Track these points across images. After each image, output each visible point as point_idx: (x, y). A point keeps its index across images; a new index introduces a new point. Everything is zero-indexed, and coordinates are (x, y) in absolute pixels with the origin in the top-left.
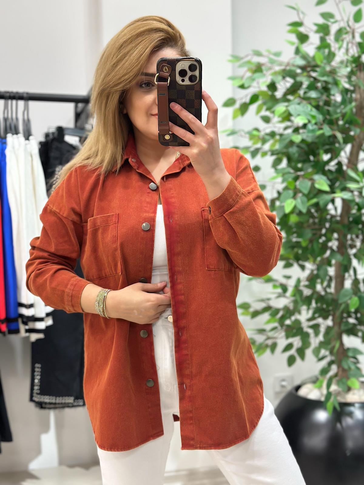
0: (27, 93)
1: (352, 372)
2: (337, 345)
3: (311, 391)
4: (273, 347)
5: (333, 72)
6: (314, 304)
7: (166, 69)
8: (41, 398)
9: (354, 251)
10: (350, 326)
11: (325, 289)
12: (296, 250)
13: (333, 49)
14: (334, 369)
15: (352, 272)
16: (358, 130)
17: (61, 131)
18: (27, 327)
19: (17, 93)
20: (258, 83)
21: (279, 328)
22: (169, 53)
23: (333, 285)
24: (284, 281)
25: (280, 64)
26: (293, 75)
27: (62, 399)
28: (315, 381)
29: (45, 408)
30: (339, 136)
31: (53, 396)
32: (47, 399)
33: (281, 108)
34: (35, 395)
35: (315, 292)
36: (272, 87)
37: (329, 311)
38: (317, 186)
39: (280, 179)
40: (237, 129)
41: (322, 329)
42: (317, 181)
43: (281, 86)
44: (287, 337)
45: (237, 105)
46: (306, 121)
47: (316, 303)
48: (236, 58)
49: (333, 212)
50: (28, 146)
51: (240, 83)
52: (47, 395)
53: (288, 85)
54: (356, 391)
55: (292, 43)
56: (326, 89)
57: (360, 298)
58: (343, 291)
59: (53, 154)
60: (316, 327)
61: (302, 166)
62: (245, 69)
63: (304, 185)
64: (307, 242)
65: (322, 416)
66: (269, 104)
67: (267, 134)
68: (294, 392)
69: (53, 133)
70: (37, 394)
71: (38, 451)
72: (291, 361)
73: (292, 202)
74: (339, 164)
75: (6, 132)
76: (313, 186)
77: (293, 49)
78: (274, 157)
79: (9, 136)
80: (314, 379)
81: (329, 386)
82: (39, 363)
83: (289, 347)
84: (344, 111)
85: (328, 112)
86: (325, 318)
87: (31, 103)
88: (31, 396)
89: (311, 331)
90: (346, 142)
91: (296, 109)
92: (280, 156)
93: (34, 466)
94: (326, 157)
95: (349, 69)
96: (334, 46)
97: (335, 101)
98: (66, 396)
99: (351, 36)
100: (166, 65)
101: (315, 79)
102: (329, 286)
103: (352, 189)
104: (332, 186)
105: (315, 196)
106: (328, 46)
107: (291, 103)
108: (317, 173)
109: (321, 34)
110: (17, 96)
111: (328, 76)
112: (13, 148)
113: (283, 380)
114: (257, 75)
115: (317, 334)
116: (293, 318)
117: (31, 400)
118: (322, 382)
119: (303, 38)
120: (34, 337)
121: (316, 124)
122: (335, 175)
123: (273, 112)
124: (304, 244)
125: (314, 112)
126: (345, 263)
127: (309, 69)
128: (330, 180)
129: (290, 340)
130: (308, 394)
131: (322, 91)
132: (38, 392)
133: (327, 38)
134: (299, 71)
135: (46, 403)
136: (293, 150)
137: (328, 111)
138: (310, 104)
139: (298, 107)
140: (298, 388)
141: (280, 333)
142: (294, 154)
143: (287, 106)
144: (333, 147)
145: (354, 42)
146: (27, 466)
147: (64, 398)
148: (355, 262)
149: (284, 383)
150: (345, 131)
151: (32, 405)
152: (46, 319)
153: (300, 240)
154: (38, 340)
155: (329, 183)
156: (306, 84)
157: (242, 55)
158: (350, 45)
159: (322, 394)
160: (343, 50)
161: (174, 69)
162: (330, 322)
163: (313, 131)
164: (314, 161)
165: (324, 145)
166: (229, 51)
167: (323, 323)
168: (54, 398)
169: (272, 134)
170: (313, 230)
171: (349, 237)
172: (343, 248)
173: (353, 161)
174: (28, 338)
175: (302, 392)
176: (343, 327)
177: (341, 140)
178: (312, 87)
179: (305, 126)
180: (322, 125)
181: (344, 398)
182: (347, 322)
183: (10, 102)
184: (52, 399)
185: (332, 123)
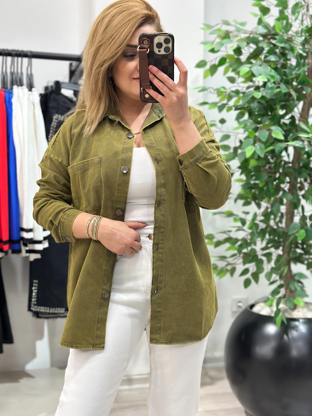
0: (31, 52)
1: (297, 293)
2: (286, 270)
3: (263, 308)
4: (233, 271)
5: (290, 40)
6: (267, 236)
7: (146, 42)
8: (38, 308)
9: (303, 192)
10: (298, 255)
11: (277, 224)
12: (253, 191)
13: (290, 21)
14: (283, 291)
15: (300, 209)
16: (309, 90)
17: (58, 85)
18: (27, 248)
19: (22, 51)
20: (226, 48)
21: (238, 255)
22: (148, 29)
23: (284, 221)
24: (243, 216)
25: (245, 33)
26: (256, 42)
27: (55, 310)
28: (266, 300)
29: (41, 317)
30: (294, 94)
31: (47, 307)
32: (42, 309)
33: (245, 69)
34: (32, 305)
35: (268, 226)
36: (238, 51)
37: (280, 242)
38: (274, 135)
39: (242, 130)
40: (207, 86)
41: (274, 257)
42: (274, 131)
43: (245, 50)
44: (244, 263)
45: (208, 67)
46: (266, 80)
47: (270, 235)
48: (208, 26)
49: (286, 159)
50: (31, 96)
51: (211, 48)
52: (43, 306)
53: (252, 50)
54: (300, 309)
55: (256, 15)
56: (283, 54)
57: (307, 231)
58: (292, 225)
59: (51, 104)
60: (269, 256)
61: (261, 120)
62: (215, 36)
63: (263, 135)
64: (264, 184)
65: (271, 329)
66: (235, 66)
67: (232, 91)
68: (249, 309)
69: (52, 87)
70: (34, 305)
71: (34, 355)
72: (247, 283)
73: (252, 148)
74: (293, 118)
75: (12, 84)
76: (270, 135)
77: (256, 20)
78: (238, 112)
79: (15, 87)
80: (266, 299)
81: (278, 304)
82: (36, 280)
83: (245, 272)
84: (298, 72)
85: (285, 74)
86: (277, 248)
87: (34, 61)
88: (29, 306)
89: (264, 259)
90: (299, 99)
91: (257, 70)
92: (242, 111)
93: (29, 367)
94: (282, 112)
95: (303, 38)
96: (291, 18)
97: (291, 65)
98: (58, 307)
99: (305, 10)
100: (146, 39)
101: (274, 45)
102: (281, 221)
103: (303, 139)
104: (286, 136)
105: (272, 144)
106: (286, 18)
107: (253, 65)
108: (274, 125)
109: (280, 8)
110: (22, 53)
111: (285, 43)
112: (19, 97)
113: (240, 302)
114: (225, 41)
115: (269, 261)
116: (249, 248)
117: (29, 310)
118: (272, 301)
119: (265, 11)
120: (33, 257)
121: (274, 83)
122: (289, 127)
123: (238, 73)
124: (261, 185)
125: (273, 73)
126: (295, 201)
127: (269, 37)
128: (285, 131)
129: (247, 266)
130: (260, 311)
131: (280, 55)
132: (35, 303)
133: (285, 11)
134: (261, 38)
135: (42, 313)
136: (255, 105)
137: (285, 72)
138: (270, 66)
139: (259, 67)
140: (252, 306)
141: (239, 259)
142: (255, 108)
143: (250, 68)
144: (288, 103)
145: (308, 14)
146: (24, 367)
147: (57, 309)
148: (303, 202)
149: (240, 304)
150: (298, 91)
151: (30, 314)
152: (43, 242)
153: (257, 182)
154: (36, 260)
155: (284, 133)
156: (266, 49)
157: (213, 24)
158: (304, 17)
159: (272, 311)
160: (298, 21)
161: (152, 42)
162: (280, 252)
163: (272, 88)
164: (271, 115)
165: (281, 101)
166: (202, 21)
167: (275, 252)
168: (49, 308)
169: (237, 92)
170: (268, 173)
171: (299, 180)
172: (293, 189)
173: (304, 116)
174: (27, 258)
175: (256, 310)
176: (291, 255)
177: (295, 98)
178: (271, 52)
179: (265, 84)
180: (279, 84)
181: (291, 314)
182: (295, 252)
183: (16, 58)
184: (47, 309)
185: (288, 83)
